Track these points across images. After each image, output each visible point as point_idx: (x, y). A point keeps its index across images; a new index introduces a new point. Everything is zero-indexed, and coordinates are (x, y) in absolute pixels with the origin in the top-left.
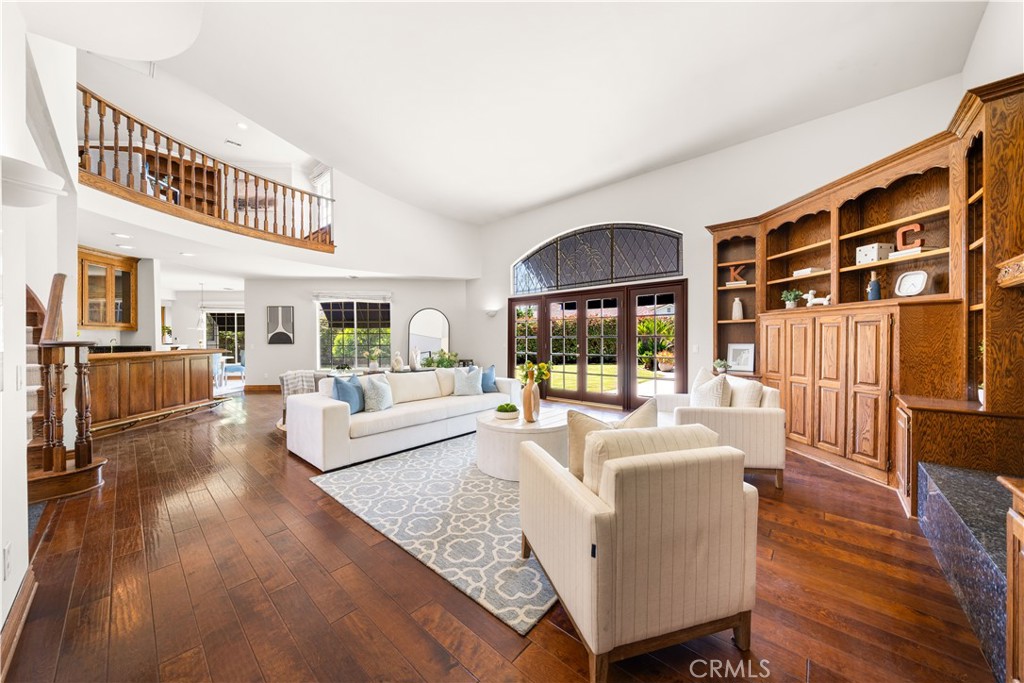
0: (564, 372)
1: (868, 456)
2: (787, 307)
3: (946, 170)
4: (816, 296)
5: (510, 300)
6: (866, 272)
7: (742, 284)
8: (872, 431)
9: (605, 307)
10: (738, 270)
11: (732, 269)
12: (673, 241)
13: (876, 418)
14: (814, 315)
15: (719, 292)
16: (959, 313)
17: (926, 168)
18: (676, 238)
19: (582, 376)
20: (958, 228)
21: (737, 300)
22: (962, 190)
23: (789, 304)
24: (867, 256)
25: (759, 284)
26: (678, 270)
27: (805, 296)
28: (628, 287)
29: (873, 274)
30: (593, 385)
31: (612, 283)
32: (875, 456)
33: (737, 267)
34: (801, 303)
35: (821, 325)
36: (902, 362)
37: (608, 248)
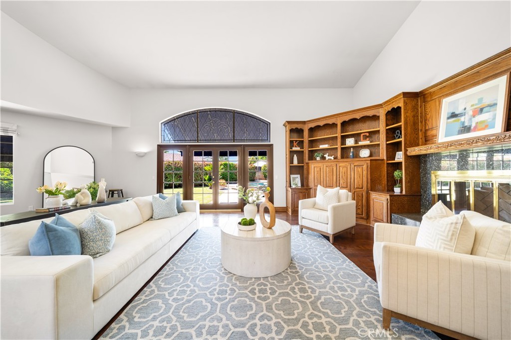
0: (203, 193)
1: (360, 214)
2: (317, 159)
3: (379, 117)
4: (328, 156)
5: (159, 146)
6: (349, 148)
7: (298, 149)
8: (361, 206)
9: (230, 156)
10: (297, 143)
11: (294, 142)
12: (266, 126)
13: (362, 200)
14: (336, 163)
15: (290, 151)
16: (384, 163)
17: (372, 115)
18: (267, 125)
19: (216, 194)
20: (383, 136)
21: (295, 155)
22: (384, 124)
23: (318, 159)
24: (350, 142)
25: (306, 150)
26: (268, 139)
27: (325, 156)
28: (244, 145)
29: (352, 149)
30: (223, 199)
31: (234, 142)
32: (362, 214)
33: (296, 141)
34: (323, 158)
35: (340, 167)
36: (371, 180)
37: (232, 123)
